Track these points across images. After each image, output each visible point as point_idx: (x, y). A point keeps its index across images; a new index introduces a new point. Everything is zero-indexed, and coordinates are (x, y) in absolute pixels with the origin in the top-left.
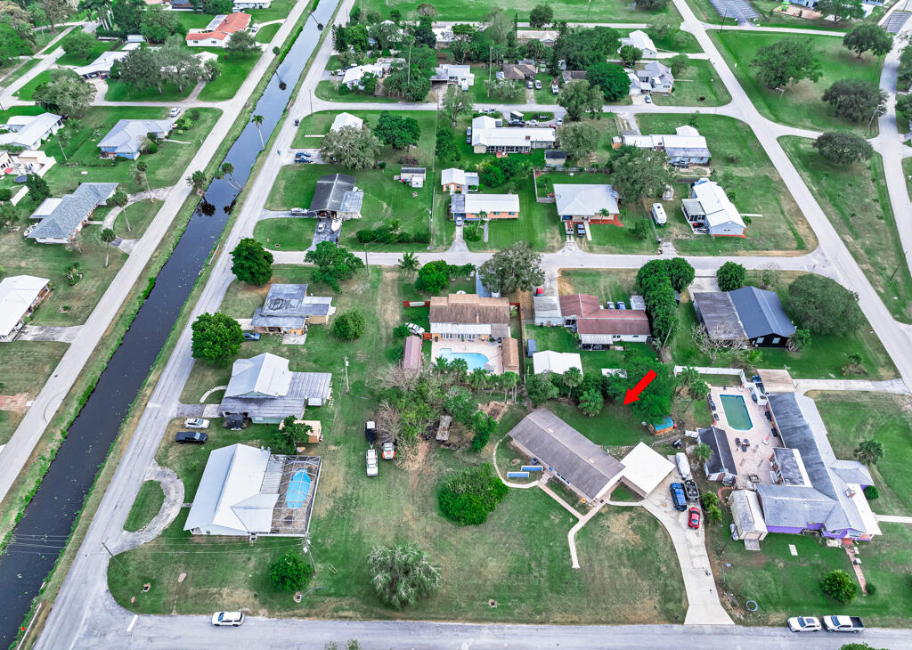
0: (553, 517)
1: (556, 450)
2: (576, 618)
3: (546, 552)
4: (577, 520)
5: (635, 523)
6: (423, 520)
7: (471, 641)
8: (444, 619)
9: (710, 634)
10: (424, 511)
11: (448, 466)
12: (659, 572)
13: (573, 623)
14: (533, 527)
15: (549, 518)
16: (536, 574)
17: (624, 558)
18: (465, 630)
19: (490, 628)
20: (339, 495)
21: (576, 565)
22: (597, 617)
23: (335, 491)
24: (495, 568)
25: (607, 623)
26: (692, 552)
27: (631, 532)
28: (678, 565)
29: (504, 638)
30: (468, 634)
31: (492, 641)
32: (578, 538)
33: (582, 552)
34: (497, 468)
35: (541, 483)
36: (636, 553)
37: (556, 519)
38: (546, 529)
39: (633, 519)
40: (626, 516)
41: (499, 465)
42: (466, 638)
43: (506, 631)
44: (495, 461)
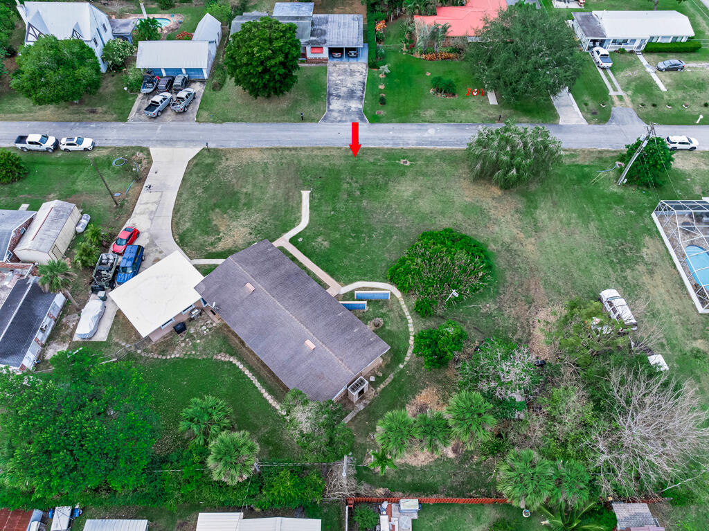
0: (325, 243)
1: (307, 308)
2: (315, 152)
3: (341, 205)
4: (293, 241)
5: (212, 239)
6: (507, 240)
7: (426, 135)
8: (456, 150)
9: (181, 140)
10: (508, 251)
11: (489, 315)
12: (206, 189)
13: (320, 149)
14: (354, 231)
15: (331, 242)
16: (354, 185)
17: (243, 201)
18: (432, 143)
19: (408, 144)
20: (641, 268)
21: (306, 195)
22: (293, 152)
23: (651, 272)
24: (405, 189)
25: (284, 149)
26: (153, 208)
27: (222, 229)
28: (179, 195)
29: (393, 137)
30: (430, 139)
31: (405, 135)
32: (295, 220)
33: (295, 205)
34: (407, 314)
35: (336, 288)
36: (226, 206)
37: (322, 243)
38: (336, 229)
39: (212, 244)
40: (220, 247)
41: (403, 318)
42: (431, 137)
43: (391, 142)
44: (410, 325)
